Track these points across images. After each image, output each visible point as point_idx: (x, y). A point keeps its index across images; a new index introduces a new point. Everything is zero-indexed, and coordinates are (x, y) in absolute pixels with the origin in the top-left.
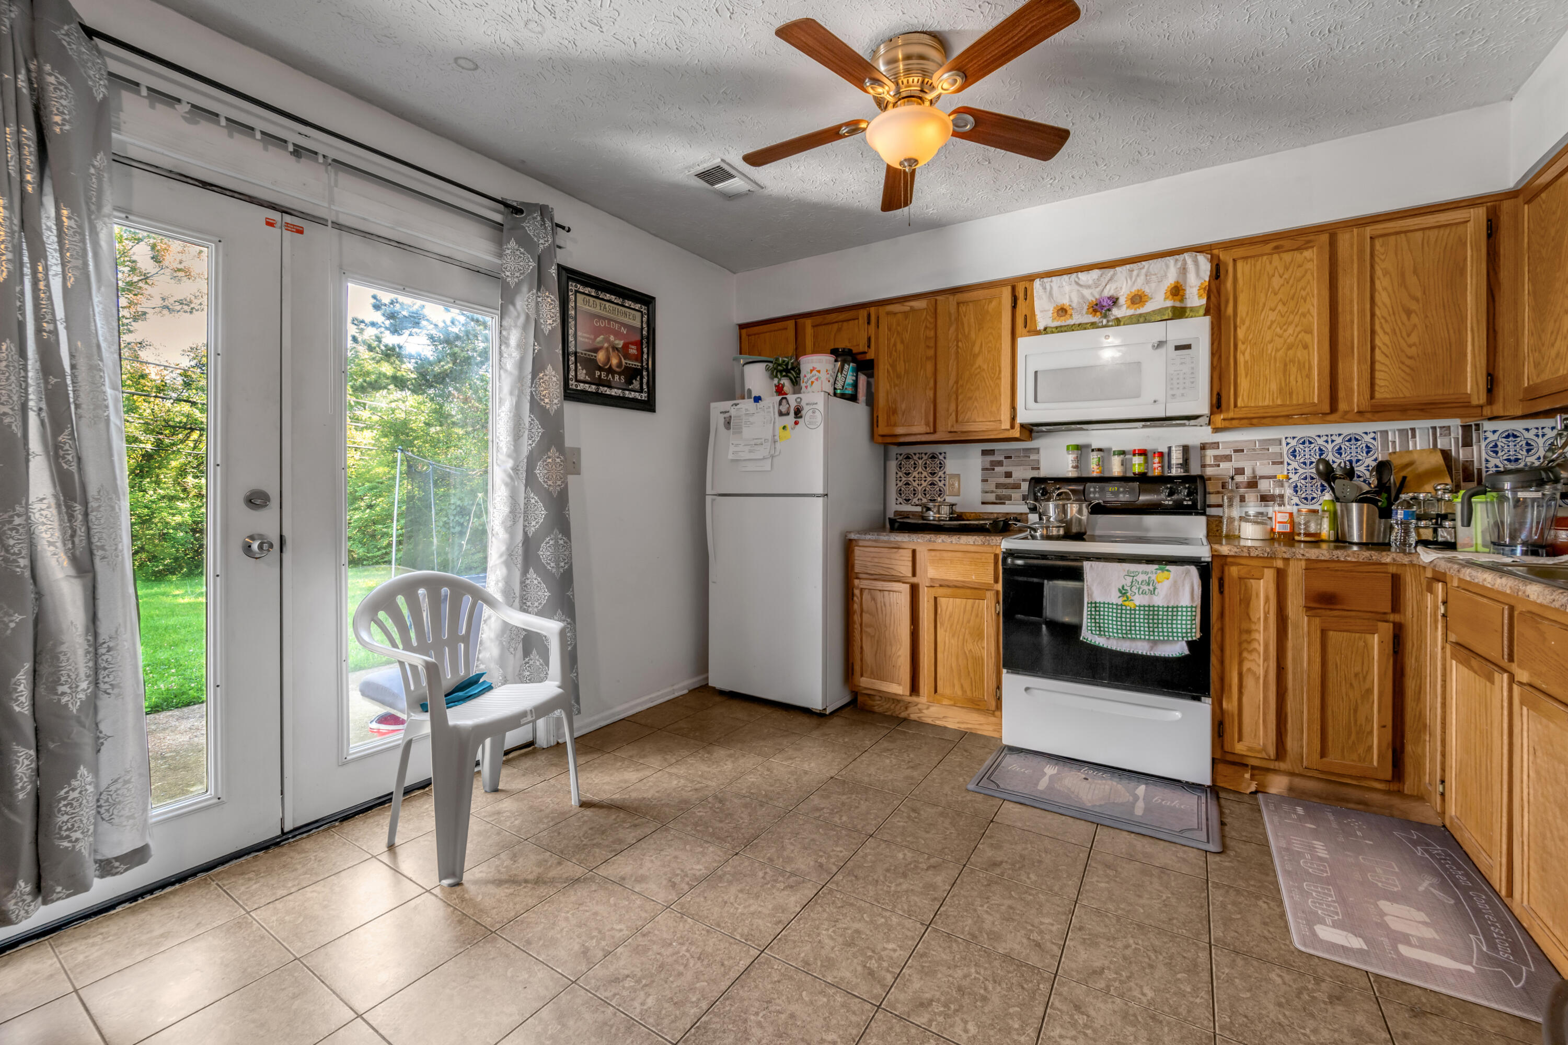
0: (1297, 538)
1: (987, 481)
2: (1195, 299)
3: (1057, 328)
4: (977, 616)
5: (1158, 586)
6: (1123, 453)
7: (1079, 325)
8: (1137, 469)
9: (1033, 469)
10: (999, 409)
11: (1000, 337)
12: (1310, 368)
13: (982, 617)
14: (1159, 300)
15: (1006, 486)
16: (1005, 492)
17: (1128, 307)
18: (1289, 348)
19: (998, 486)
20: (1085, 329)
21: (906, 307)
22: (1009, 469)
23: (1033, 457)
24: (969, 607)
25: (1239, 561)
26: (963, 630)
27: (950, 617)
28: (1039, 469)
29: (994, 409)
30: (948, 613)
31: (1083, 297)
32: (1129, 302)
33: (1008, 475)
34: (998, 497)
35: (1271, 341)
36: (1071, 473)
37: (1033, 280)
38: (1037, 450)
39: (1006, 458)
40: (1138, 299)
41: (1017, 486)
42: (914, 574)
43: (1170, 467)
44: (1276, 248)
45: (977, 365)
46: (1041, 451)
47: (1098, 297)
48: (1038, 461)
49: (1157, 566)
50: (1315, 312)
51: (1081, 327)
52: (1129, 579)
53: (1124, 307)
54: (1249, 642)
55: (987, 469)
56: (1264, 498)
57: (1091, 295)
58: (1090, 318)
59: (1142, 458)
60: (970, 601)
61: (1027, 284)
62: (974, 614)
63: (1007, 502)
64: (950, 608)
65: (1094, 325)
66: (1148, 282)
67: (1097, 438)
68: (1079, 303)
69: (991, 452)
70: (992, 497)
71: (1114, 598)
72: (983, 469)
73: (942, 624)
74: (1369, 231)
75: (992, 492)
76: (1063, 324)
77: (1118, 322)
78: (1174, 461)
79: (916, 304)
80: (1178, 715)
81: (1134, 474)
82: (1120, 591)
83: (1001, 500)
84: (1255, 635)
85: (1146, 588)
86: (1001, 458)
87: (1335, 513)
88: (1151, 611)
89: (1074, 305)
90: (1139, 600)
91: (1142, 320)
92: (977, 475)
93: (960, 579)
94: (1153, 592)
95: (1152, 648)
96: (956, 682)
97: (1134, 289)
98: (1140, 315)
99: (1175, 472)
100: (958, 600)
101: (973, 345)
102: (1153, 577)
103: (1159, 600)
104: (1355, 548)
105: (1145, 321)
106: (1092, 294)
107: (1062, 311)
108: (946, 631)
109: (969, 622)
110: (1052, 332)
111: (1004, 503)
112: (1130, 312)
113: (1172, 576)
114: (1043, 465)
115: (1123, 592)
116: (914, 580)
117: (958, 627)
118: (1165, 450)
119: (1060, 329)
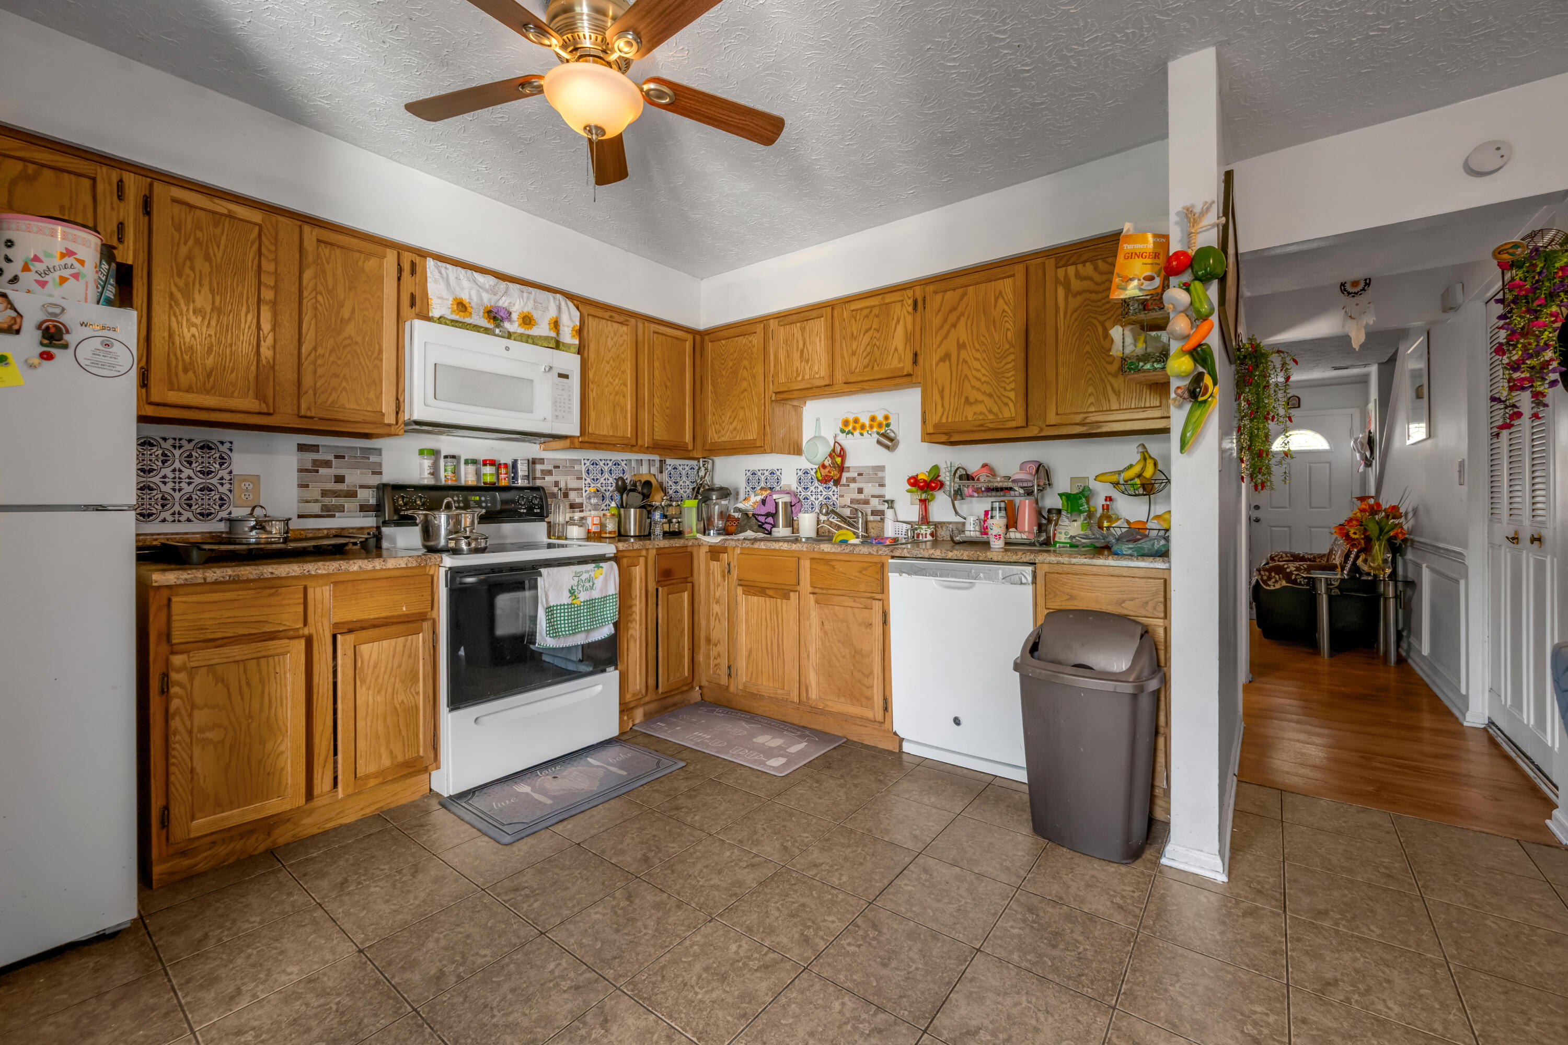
0: (604, 535)
1: (307, 486)
2: (568, 337)
3: (452, 321)
4: (410, 656)
5: (596, 581)
6: (474, 462)
7: (475, 326)
8: (489, 479)
9: (374, 473)
10: (379, 397)
11: (380, 308)
12: (626, 412)
13: (417, 656)
14: (542, 329)
15: (336, 494)
16: (334, 501)
17: (520, 325)
18: (616, 395)
19: (324, 493)
20: (479, 331)
21: (222, 207)
22: (341, 472)
23: (373, 459)
24: (400, 648)
25: (626, 554)
26: (393, 679)
27: (375, 667)
28: (381, 473)
29: (372, 395)
30: (372, 664)
31: (481, 299)
32: (521, 321)
33: (340, 479)
34: (325, 508)
35: (607, 386)
36: (428, 480)
37: (425, 257)
38: (378, 451)
39: (336, 457)
40: (527, 320)
41: (352, 494)
42: (305, 623)
43: (515, 478)
44: (611, 317)
45: (346, 334)
46: (384, 453)
47: (493, 304)
48: (380, 464)
49: (593, 565)
50: (629, 371)
51: (476, 328)
52: (576, 579)
53: (516, 324)
54: (631, 615)
55: (307, 471)
56: (572, 506)
57: (488, 299)
58: (484, 323)
59: (494, 468)
60: (401, 640)
61: (418, 260)
62: (406, 653)
63: (337, 514)
64: (374, 657)
65: (487, 331)
66: (536, 308)
67: (447, 444)
68: (478, 304)
69: (315, 448)
70: (316, 508)
71: (565, 599)
72: (300, 471)
73: (363, 681)
74: (653, 327)
75: (316, 501)
76: (461, 320)
77: (509, 335)
78: (520, 473)
79: (242, 211)
80: (599, 688)
81: (485, 483)
82: (570, 591)
83: (328, 512)
84: (634, 609)
85: (587, 585)
86: (330, 457)
87: (620, 515)
88: (590, 603)
89: (473, 305)
90: (583, 596)
91: (530, 341)
92: (293, 478)
93: (384, 614)
94: (592, 588)
95: (587, 637)
96: (383, 750)
97: (525, 310)
98: (529, 336)
99: (520, 483)
100: (385, 643)
101: (341, 305)
102: (592, 574)
103: (596, 594)
104: (632, 540)
105: (534, 343)
106: (490, 300)
107: (461, 306)
108: (369, 689)
109: (400, 666)
110: (446, 324)
111: (334, 516)
112: (521, 330)
113: (604, 570)
114: (385, 469)
115: (572, 592)
116: (306, 631)
117: (386, 677)
118: (510, 462)
119: (454, 323)
